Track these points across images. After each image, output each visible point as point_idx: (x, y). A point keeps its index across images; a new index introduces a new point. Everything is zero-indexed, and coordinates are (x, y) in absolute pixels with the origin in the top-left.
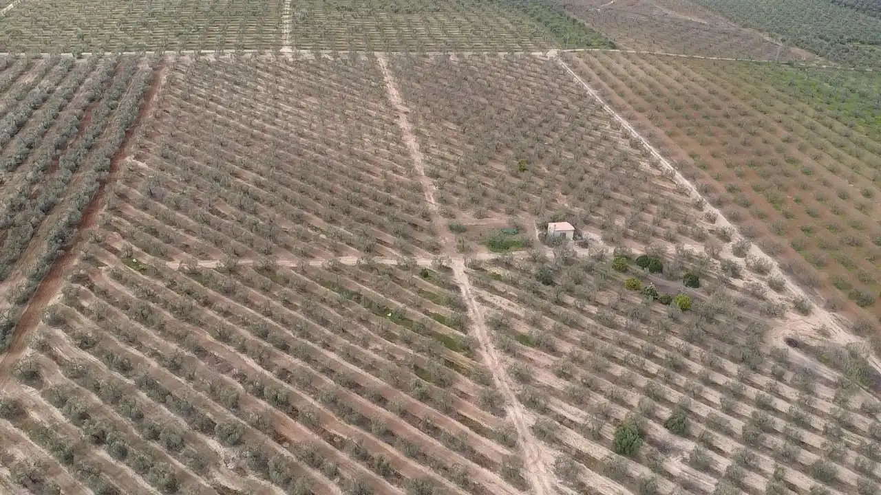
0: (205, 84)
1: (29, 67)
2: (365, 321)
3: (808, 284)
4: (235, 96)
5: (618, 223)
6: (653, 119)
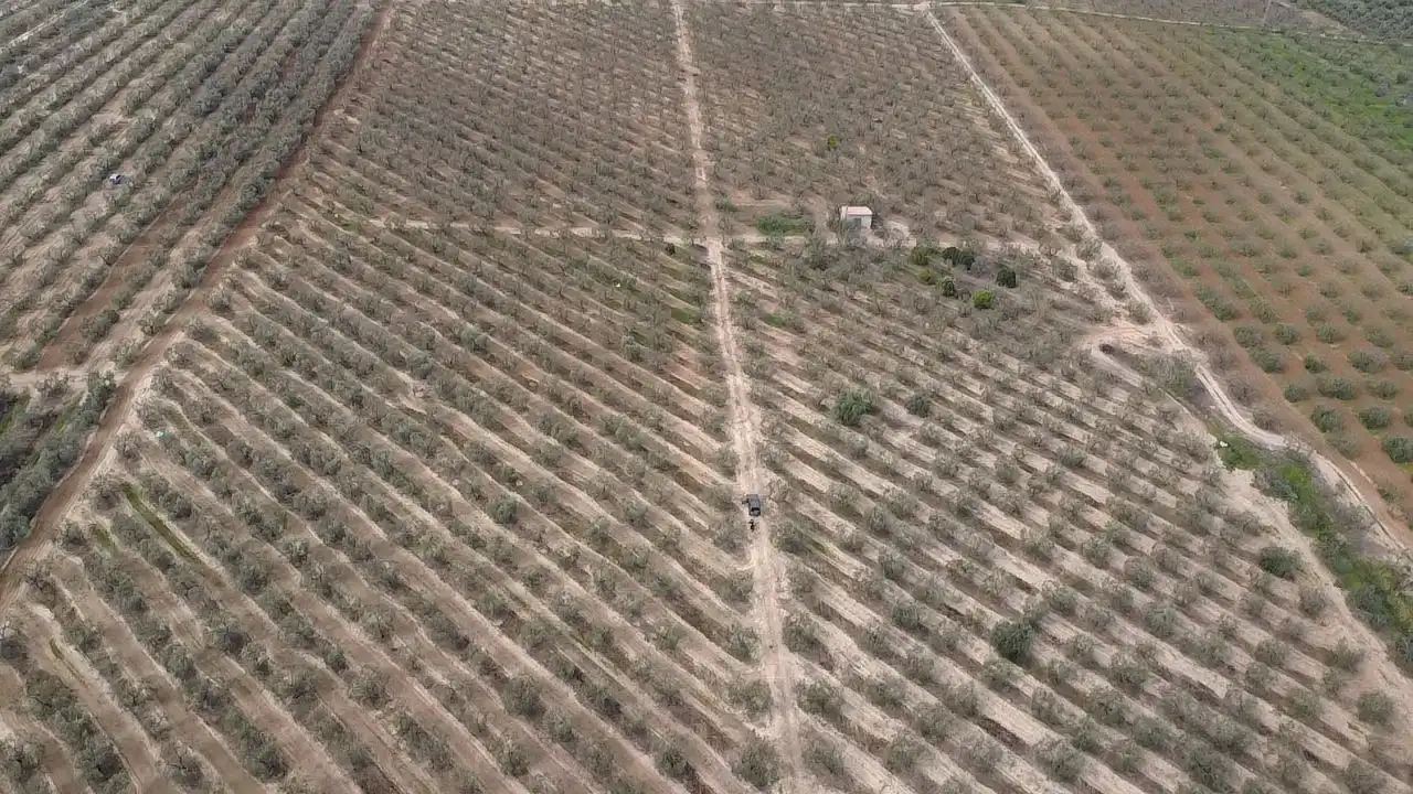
0: (438, 29)
2: (588, 289)
3: (1161, 291)
4: (475, 46)
5: (937, 214)
6: (1036, 95)
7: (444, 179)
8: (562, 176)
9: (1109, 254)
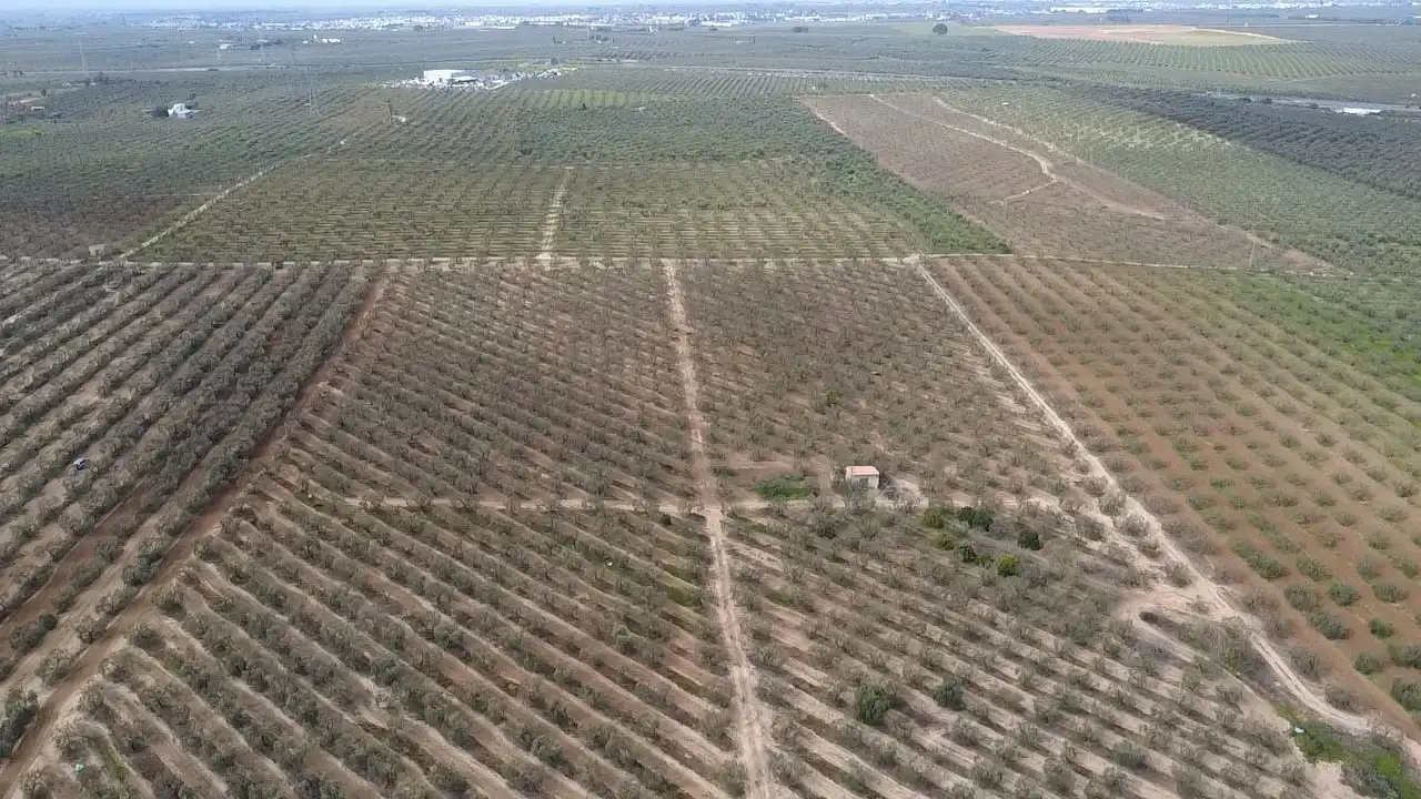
0: (432, 298)
1: (216, 278)
2: (576, 570)
3: (1197, 549)
4: (467, 312)
5: (947, 469)
6: (1035, 343)
7: (427, 452)
8: (551, 444)
9: (1136, 509)
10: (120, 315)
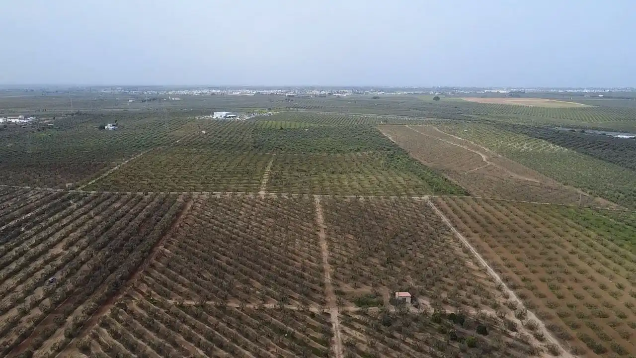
0: (211, 209)
1: (118, 199)
2: (271, 337)
3: (563, 337)
5: (443, 295)
6: (482, 237)
7: (205, 279)
8: (261, 277)
9: (532, 317)
10: (76, 213)
